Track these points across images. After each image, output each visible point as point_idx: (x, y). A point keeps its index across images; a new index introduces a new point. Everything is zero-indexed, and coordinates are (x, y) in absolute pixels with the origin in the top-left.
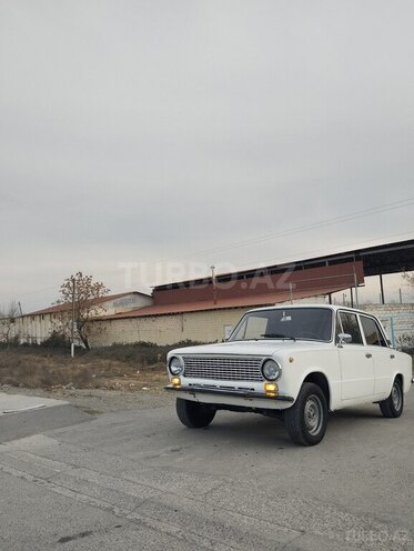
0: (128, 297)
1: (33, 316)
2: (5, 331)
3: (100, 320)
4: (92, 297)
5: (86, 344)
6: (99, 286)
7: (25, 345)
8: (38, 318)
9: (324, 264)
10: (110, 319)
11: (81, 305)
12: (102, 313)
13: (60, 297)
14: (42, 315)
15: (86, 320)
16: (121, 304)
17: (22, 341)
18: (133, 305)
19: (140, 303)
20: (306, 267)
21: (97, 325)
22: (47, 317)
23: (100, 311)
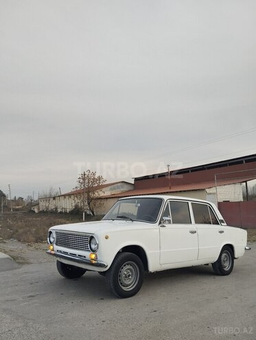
0: (119, 184)
1: (65, 196)
2: (47, 205)
3: (101, 198)
4: (96, 185)
5: (93, 213)
6: (100, 178)
7: (61, 213)
8: (67, 197)
9: (242, 162)
10: (107, 198)
11: (90, 190)
12: (102, 194)
13: (77, 184)
14: (69, 195)
15: (92, 199)
16: (115, 189)
17: (59, 210)
18: (122, 190)
19: (126, 188)
20: (230, 164)
21: (99, 201)
22: (72, 197)
23: (100, 193)
